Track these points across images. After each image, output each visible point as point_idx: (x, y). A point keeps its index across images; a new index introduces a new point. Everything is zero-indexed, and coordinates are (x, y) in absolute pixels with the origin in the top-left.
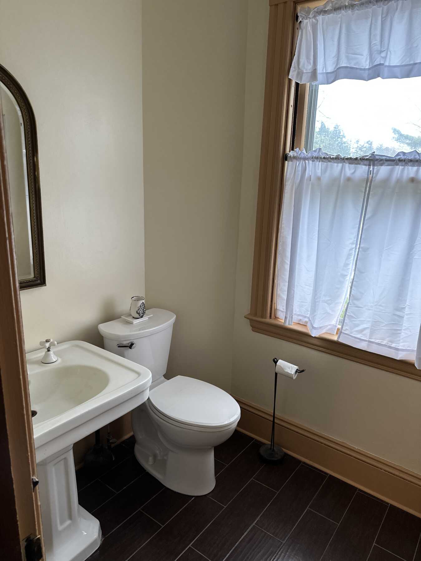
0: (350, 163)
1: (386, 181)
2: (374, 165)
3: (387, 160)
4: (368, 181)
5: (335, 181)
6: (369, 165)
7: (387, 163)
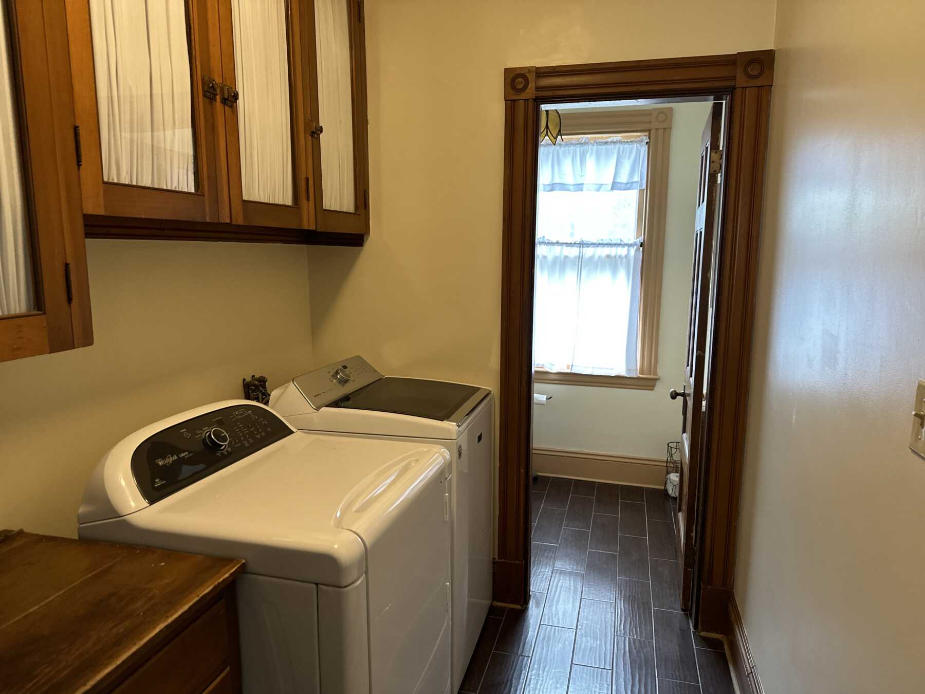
0: (566, 246)
1: (592, 258)
2: (583, 247)
3: (591, 244)
4: (580, 258)
5: (556, 259)
6: (580, 247)
7: (591, 246)
